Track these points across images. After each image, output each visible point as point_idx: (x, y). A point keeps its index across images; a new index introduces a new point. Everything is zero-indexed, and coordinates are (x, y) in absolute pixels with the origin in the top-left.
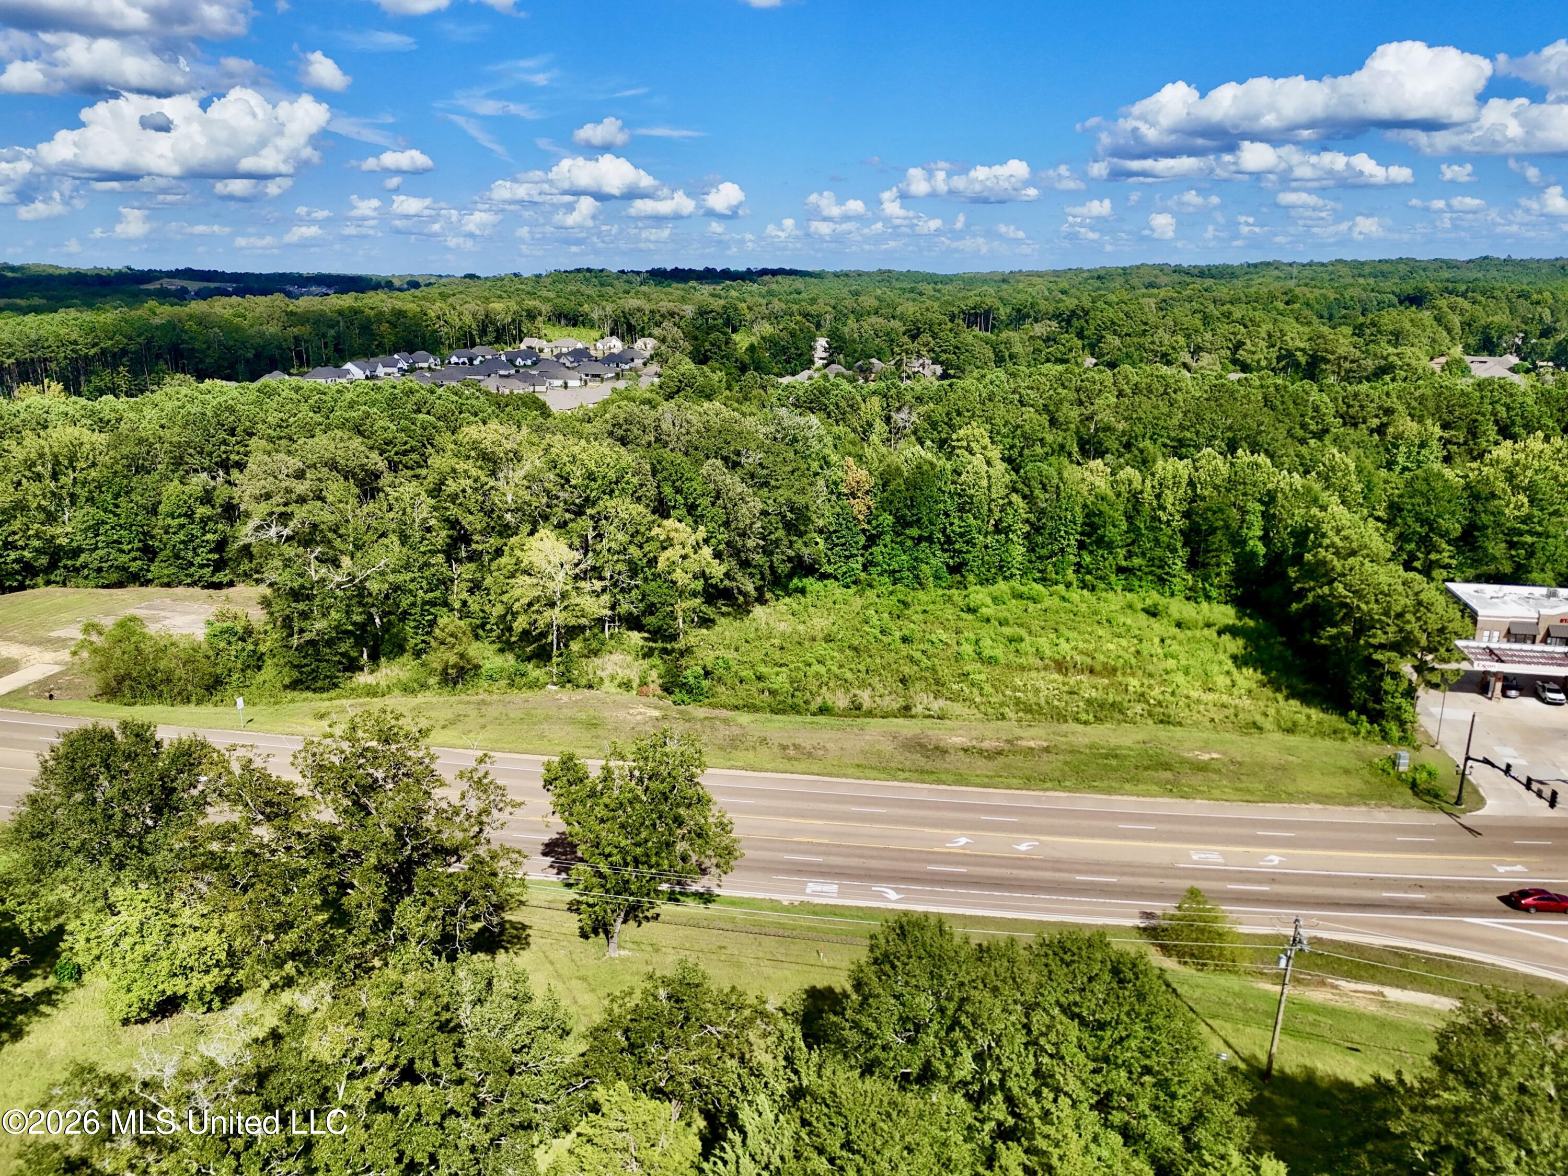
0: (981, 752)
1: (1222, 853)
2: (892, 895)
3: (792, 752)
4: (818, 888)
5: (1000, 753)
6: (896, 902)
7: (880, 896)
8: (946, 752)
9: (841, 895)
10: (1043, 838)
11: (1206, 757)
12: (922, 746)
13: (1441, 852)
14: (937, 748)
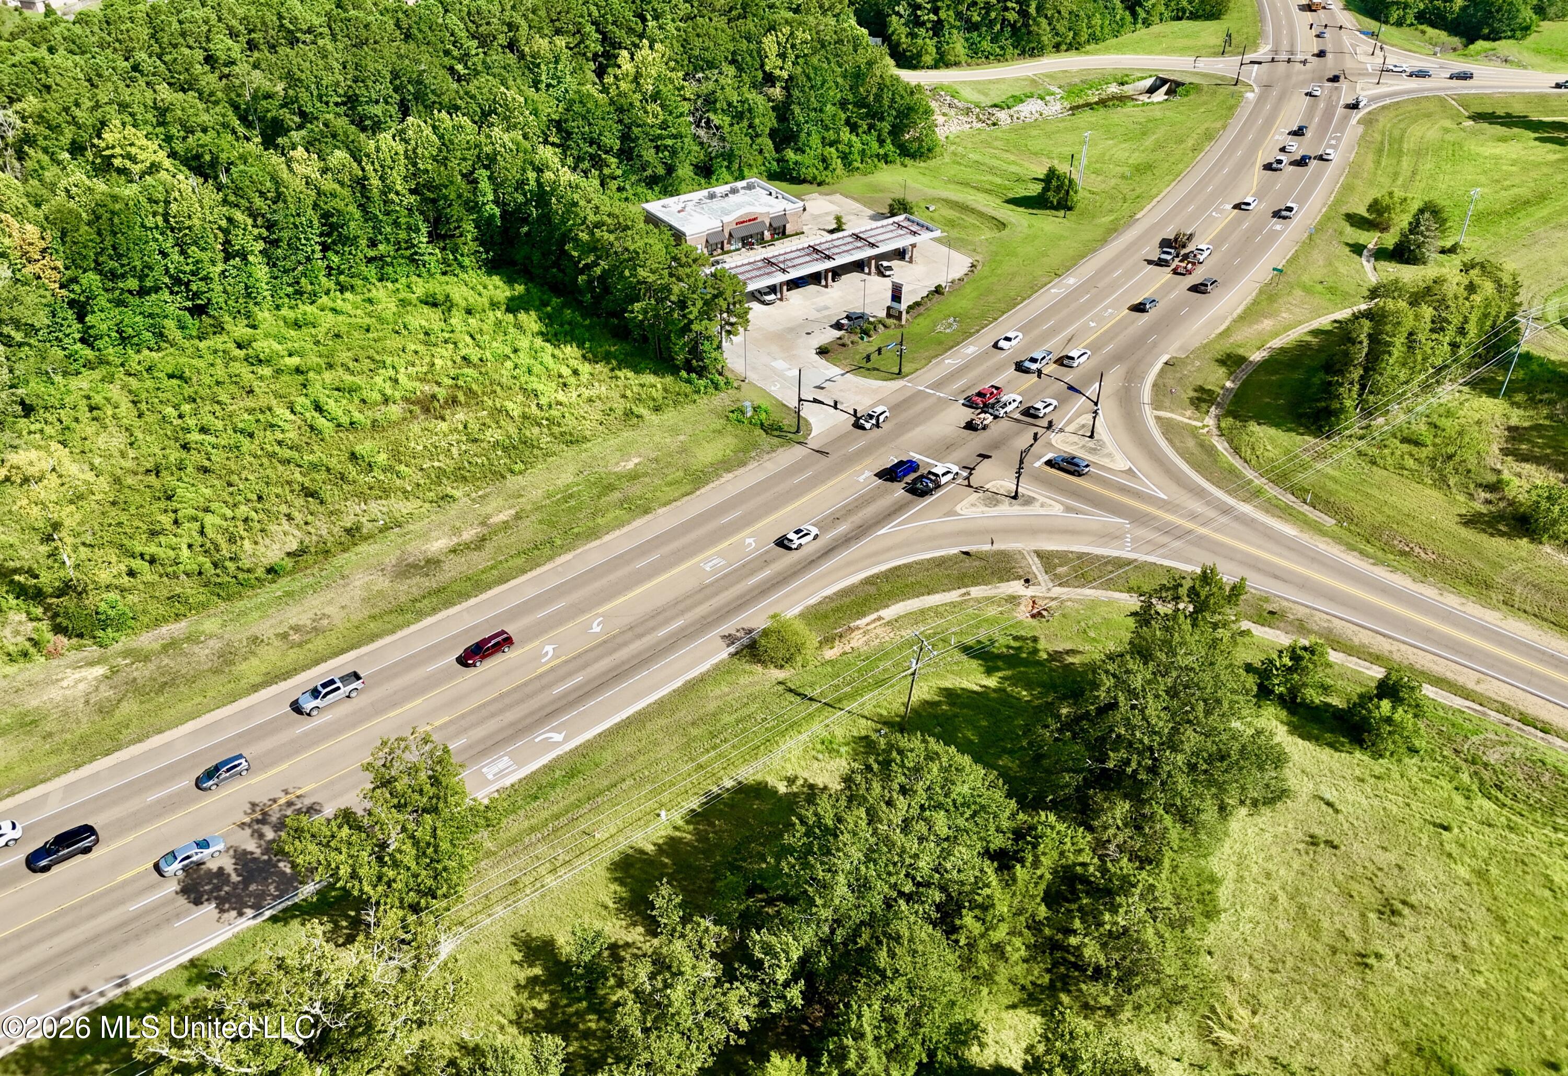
0: (467, 546)
1: (719, 554)
2: (557, 737)
3: (296, 637)
4: (495, 769)
5: (483, 539)
6: (566, 740)
7: (549, 745)
8: (439, 561)
9: (520, 765)
10: (601, 610)
11: (630, 465)
12: (415, 566)
13: (823, 482)
14: (428, 561)
